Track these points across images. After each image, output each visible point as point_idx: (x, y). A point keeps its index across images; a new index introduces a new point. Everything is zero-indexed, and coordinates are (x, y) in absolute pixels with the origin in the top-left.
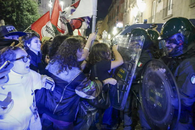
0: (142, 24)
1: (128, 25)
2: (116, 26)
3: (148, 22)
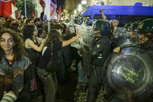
0: (100, 6)
1: (89, 6)
2: (81, 4)
3: (105, 4)
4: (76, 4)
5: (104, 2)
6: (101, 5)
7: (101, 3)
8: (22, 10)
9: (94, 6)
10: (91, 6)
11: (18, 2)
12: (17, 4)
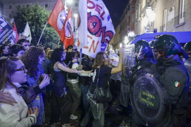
1: (138, 34)
2: (127, 36)
3: (158, 31)
4: (121, 36)
5: (157, 29)
6: (153, 33)
7: (153, 30)
8: (60, 45)
9: (145, 34)
10: (141, 34)
11: (57, 37)
12: (57, 39)
